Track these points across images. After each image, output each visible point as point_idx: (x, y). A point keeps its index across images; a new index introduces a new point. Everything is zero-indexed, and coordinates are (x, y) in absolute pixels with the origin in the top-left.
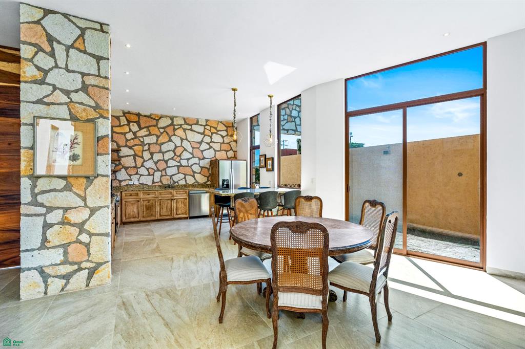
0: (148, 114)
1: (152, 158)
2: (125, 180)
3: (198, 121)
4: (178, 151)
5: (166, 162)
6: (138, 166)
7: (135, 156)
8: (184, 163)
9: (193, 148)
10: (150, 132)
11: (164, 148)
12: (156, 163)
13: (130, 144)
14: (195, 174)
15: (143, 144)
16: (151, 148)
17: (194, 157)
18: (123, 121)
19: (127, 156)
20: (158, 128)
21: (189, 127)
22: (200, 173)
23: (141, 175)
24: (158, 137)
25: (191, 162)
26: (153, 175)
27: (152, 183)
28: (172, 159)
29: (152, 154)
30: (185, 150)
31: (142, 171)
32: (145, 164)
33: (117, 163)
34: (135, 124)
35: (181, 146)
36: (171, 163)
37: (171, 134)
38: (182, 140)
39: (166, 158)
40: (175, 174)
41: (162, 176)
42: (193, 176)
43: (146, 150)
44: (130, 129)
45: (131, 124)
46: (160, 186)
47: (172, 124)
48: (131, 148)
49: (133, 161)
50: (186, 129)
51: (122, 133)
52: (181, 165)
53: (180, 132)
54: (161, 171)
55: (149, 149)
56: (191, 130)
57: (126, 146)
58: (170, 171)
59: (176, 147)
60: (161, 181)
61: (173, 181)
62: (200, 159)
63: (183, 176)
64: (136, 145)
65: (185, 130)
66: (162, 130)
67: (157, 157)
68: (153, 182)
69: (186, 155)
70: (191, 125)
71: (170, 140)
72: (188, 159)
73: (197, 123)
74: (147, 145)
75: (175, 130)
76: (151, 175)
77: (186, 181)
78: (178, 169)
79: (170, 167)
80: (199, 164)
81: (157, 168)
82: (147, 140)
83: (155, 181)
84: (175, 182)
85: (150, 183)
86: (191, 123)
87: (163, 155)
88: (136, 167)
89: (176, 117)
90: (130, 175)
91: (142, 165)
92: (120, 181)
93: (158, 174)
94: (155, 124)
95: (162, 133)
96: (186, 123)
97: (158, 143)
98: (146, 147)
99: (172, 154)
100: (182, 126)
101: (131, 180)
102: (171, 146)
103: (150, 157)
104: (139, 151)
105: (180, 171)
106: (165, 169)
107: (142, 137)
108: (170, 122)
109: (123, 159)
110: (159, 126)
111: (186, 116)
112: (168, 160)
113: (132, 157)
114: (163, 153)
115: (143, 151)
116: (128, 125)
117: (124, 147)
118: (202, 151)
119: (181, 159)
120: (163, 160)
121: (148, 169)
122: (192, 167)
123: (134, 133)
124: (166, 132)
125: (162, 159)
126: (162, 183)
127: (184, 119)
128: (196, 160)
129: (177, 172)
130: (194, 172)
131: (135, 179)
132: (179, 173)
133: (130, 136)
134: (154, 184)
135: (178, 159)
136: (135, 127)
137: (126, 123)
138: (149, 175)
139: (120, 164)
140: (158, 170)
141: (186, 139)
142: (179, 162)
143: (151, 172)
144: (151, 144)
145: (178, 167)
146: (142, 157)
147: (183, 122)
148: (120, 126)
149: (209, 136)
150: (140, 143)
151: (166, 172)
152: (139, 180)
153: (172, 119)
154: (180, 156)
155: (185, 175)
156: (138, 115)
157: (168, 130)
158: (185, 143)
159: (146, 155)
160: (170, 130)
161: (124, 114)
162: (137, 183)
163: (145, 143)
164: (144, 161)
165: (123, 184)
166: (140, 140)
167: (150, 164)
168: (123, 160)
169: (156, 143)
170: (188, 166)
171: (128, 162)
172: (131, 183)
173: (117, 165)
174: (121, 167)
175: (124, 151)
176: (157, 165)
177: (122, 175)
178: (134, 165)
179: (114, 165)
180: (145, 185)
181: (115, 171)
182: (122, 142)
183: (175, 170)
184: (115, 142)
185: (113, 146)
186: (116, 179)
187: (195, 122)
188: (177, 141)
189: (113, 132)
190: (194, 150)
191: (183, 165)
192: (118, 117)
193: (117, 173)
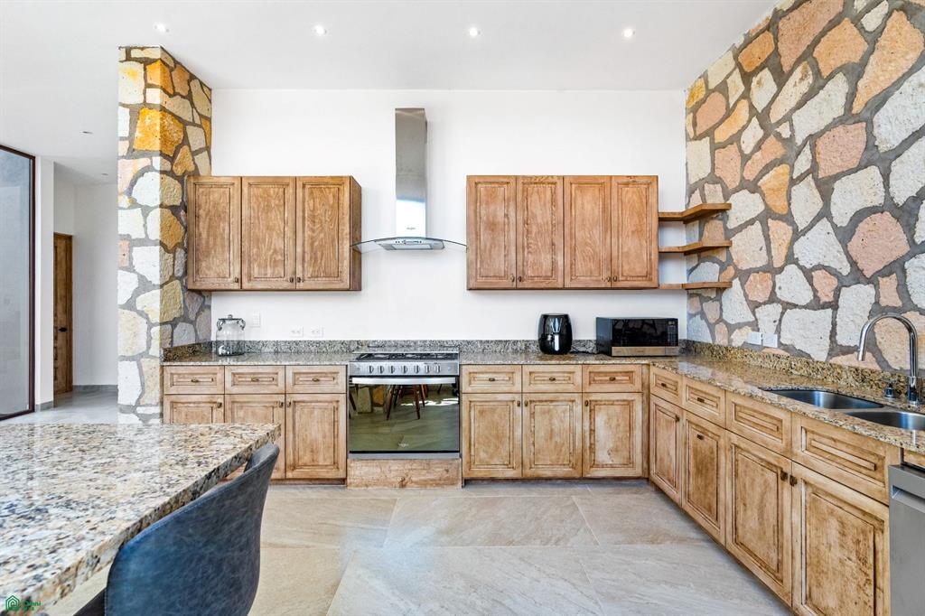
1: (825, 213)
2: (740, 326)
5: (904, 213)
6: (777, 263)
10: (818, 74)
11: (895, 122)
12: (845, 235)
15: (790, 151)
16: (822, 158)
18: (735, 86)
19: (747, 224)
20: (857, 20)
23: (788, 306)
26: (834, 306)
27: (831, 354)
29: (825, 189)
31: (792, 285)
33: (722, 257)
34: (766, 73)
39: (905, 191)
41: (878, 311)
43: (802, 178)
44: (751, 108)
45: (754, 82)
48: (754, 187)
49: (763, 243)
51: (731, 140)
54: (872, 281)
55: (813, 169)
57: (743, 184)
60: (871, 345)
64: (767, 168)
66: (877, 16)
68: (836, 349)
74: (807, 149)
76: (824, 306)
81: (853, 263)
82: (806, 123)
83: (842, 340)
85: (819, 353)
87: (886, 177)
88: (771, 270)
90: (754, 306)
91: (790, 257)
92: (731, 328)
93: (857, 300)
94: (838, 8)
95: (874, 39)
97: (857, 108)
98: (803, 164)
101: (755, 326)
103: (816, 203)
104: (779, 190)
106: (896, 268)
107: (788, 118)
109: (735, 240)
112: (919, 195)
113: (759, 225)
114: (886, 161)
115: (793, 183)
116: (747, 92)
117: (737, 190)
120: (889, 206)
121: (808, 274)
123: (763, 117)
124: (902, 8)
125: (878, 200)
126: (881, 361)
131: (767, 318)
133: (754, 133)
134: (840, 360)
136: (764, 90)
137: (742, 89)
138: (817, 305)
139: (730, 259)
140: (857, 276)
143: (826, 287)
144: (823, 132)
146: (788, 218)
148: (728, 113)
150: (781, 151)
151: (903, 289)
152: (778, 331)
156: (773, 22)
159: (805, 201)
161: (737, 55)
162: (771, 341)
163: (799, 140)
164: (797, 234)
165: (738, 339)
166: (778, 136)
167: (819, 247)
168: (737, 245)
169: (848, 117)
171: (747, 248)
172: (755, 338)
173: (723, 268)
174: (731, 271)
175: (744, 206)
176: (854, 245)
177: (734, 305)
178: (761, 261)
179: (717, 267)
180: (801, 354)
181: (719, 292)
182: (732, 173)
184: (719, 181)
185: (715, 198)
186: (720, 318)
189: (714, 149)
192: (723, 86)
193: (725, 297)
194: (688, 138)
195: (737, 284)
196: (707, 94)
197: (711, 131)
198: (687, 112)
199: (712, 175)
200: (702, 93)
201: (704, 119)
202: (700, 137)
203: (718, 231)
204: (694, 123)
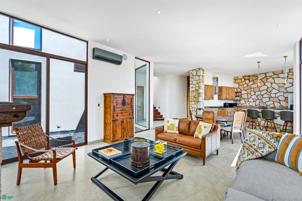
0: (253, 75)
1: (255, 94)
2: (243, 104)
3: (283, 71)
4: (269, 90)
5: (262, 95)
7: (247, 94)
8: (273, 95)
9: (279, 87)
10: (254, 83)
11: (261, 89)
12: (257, 96)
13: (245, 89)
14: (281, 102)
15: (251, 88)
17: (280, 92)
18: (243, 80)
19: (244, 94)
21: (277, 76)
22: (284, 101)
23: (250, 102)
25: (277, 95)
26: (256, 102)
28: (266, 94)
29: (255, 92)
30: (274, 88)
31: (251, 100)
32: (252, 97)
33: (241, 97)
34: (248, 80)
35: (271, 87)
36: (265, 96)
37: (265, 82)
38: (272, 84)
39: (262, 94)
40: (267, 102)
41: (260, 102)
42: (280, 103)
43: (252, 91)
44: (245, 83)
45: (246, 80)
46: (259, 107)
47: (266, 77)
48: (246, 90)
49: (247, 96)
50: (275, 77)
51: (242, 85)
52: (271, 97)
53: (271, 80)
54: (260, 100)
55: (254, 90)
56: (278, 77)
57: (244, 90)
58: (264, 100)
59: (268, 88)
60: (259, 105)
61: (266, 105)
62: (284, 93)
63: (273, 102)
64: (248, 89)
65: (273, 78)
67: (257, 93)
68: (256, 105)
69: (274, 91)
70: (278, 75)
71: (265, 85)
72: (276, 94)
73: (282, 72)
74: (253, 89)
75: (267, 79)
77: (274, 105)
78: (269, 99)
79: (264, 98)
80: (284, 96)
82: (253, 86)
84: (268, 106)
85: (254, 106)
86: (278, 74)
88: (248, 98)
89: (268, 72)
90: (246, 102)
91: (251, 98)
92: (242, 104)
93: (258, 102)
94: (256, 78)
96: (274, 74)
99: (265, 91)
100: (272, 76)
101: (246, 104)
102: (265, 87)
103: (254, 93)
104: (249, 91)
105: (270, 100)
106: (262, 99)
107: (251, 85)
108: (264, 76)
109: (243, 95)
111: (274, 70)
112: (264, 94)
113: (246, 94)
114: (261, 91)
115: (251, 91)
116: (245, 81)
118: (286, 88)
119: (271, 93)
121: (253, 99)
122: (279, 98)
123: (247, 84)
124: (263, 81)
125: (260, 94)
126: (260, 106)
127: (273, 72)
128: (282, 94)
129: (269, 100)
130: (280, 100)
131: (247, 103)
132: (269, 101)
133: (245, 85)
135: (269, 94)
136: (247, 82)
137: (244, 80)
138: (254, 102)
139: (242, 97)
140: (258, 99)
141: (275, 83)
142: (270, 95)
143: (255, 100)
144: (255, 88)
145: (269, 98)
146: (251, 94)
147: (272, 74)
148: (242, 82)
150: (250, 88)
151: (262, 101)
152: (249, 104)
153: (266, 74)
154: (270, 92)
155: (274, 102)
156: (249, 76)
157: (263, 80)
158: (274, 85)
159: (253, 93)
161: (243, 77)
162: (248, 105)
164: (252, 96)
165: (243, 105)
167: (254, 97)
169: (257, 87)
170: (276, 97)
171: (245, 96)
173: (240, 98)
174: (242, 98)
175: (243, 92)
176: (258, 97)
177: (242, 102)
179: (239, 98)
181: (240, 100)
182: (242, 88)
183: (267, 99)
184: (240, 89)
185: (239, 90)
186: (240, 103)
187: (281, 72)
188: (269, 84)
189: (239, 85)
190: (280, 88)
191: (272, 96)
192: (241, 79)
193: (241, 101)
194: (234, 82)
195: (243, 100)
196: (238, 79)
197: (238, 83)
198: (234, 80)
199: (239, 88)
200: (237, 78)
201: (237, 81)
202: (236, 83)
203: (239, 94)
204: (235, 81)
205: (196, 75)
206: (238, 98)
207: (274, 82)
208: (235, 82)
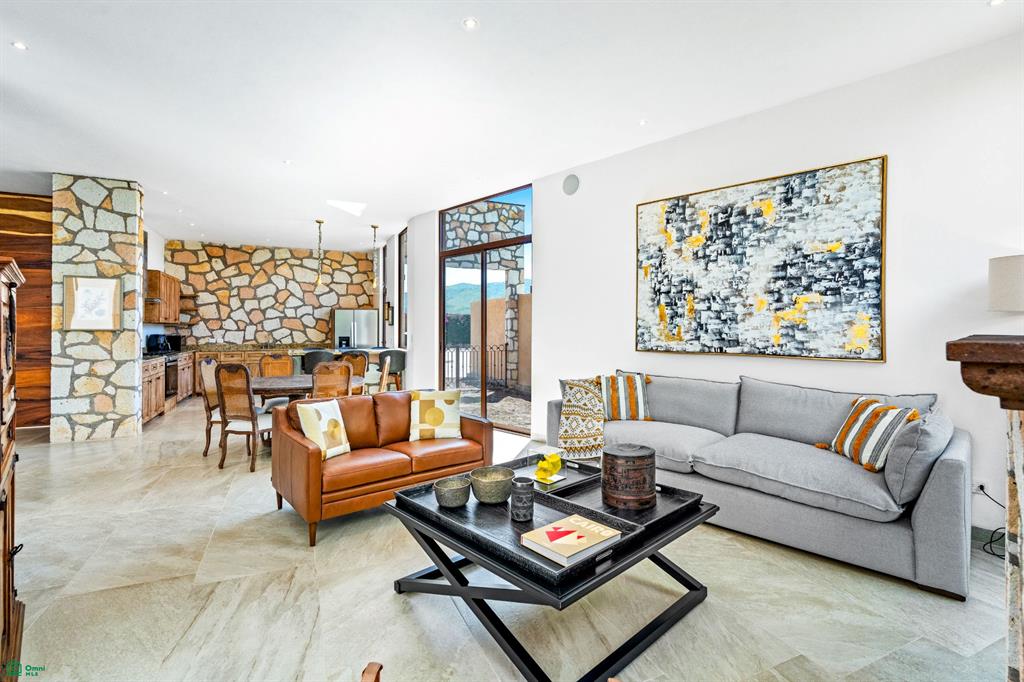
0: (238, 246)
1: (242, 307)
2: (204, 337)
3: (311, 253)
4: (282, 297)
5: (264, 312)
6: (223, 318)
7: (218, 304)
8: (290, 313)
9: (304, 292)
10: (240, 271)
11: (260, 292)
12: (248, 314)
13: (212, 287)
14: (307, 330)
15: (229, 287)
16: (241, 293)
17: (305, 305)
18: (203, 256)
19: (208, 304)
20: (252, 265)
21: (299, 262)
22: (314, 328)
23: (227, 330)
24: (252, 277)
25: (300, 312)
26: (244, 330)
27: (243, 342)
28: (272, 307)
29: (243, 301)
30: (292, 294)
31: (229, 324)
32: (232, 315)
33: (194, 313)
34: (219, 260)
35: (286, 289)
36: (271, 313)
37: (270, 273)
38: (287, 280)
39: (263, 307)
40: (277, 329)
41: (257, 331)
42: (305, 332)
43: (234, 296)
44: (212, 267)
45: (214, 260)
46: (253, 346)
47: (272, 258)
48: (212, 293)
49: (216, 311)
50: (294, 265)
51: (200, 273)
52: (286, 317)
53: (284, 270)
54: (256, 325)
55: (238, 295)
56: (301, 266)
57: (206, 290)
58: (269, 325)
59: (278, 291)
60: (255, 339)
61: (274, 338)
62: (314, 308)
63: (289, 332)
64: (219, 289)
65: (291, 266)
66: (257, 268)
67: (249, 305)
68: (245, 340)
69: (293, 302)
70: (301, 260)
71: (270, 281)
72: (296, 308)
73: (310, 256)
74: (236, 289)
75: (276, 266)
76: (242, 330)
77: (292, 338)
78: (281, 323)
79: (269, 319)
80: (313, 315)
81: (250, 320)
82: (236, 282)
83: (246, 338)
84: (277, 341)
85: (239, 342)
86: (301, 256)
87: (259, 302)
88: (220, 319)
89: (279, 248)
90: (211, 331)
91: (229, 317)
92: (197, 339)
93: (251, 330)
94: (247, 259)
95: (257, 272)
96: (293, 256)
97: (252, 285)
98: (235, 292)
99: (271, 301)
100: (288, 261)
101: (212, 337)
102: (271, 289)
103: (239, 304)
104: (225, 297)
105: (284, 325)
106: (261, 322)
107: (229, 278)
108: (269, 255)
109: (202, 308)
110: (253, 262)
111: (292, 247)
112: (267, 309)
113: (214, 306)
114: (259, 300)
115: (230, 296)
116: (210, 261)
117: (202, 291)
118: (318, 296)
119: (286, 307)
120: (259, 309)
121: (236, 322)
122: (303, 319)
123: (218, 273)
124: (264, 270)
125: (257, 307)
126: (257, 342)
127: (291, 251)
128: (309, 309)
129: (279, 327)
130: (306, 326)
131: (218, 334)
132: (282, 328)
133: (211, 276)
134: (245, 343)
135: (281, 308)
136: (218, 265)
137: (207, 259)
138: (239, 330)
139: (198, 315)
140: (251, 323)
141: (294, 279)
142: (283, 312)
143: (242, 326)
144: (242, 287)
145: (281, 319)
146: (229, 306)
147: (289, 256)
148: (198, 263)
149: (329, 274)
150: (226, 286)
151: (262, 327)
152: (223, 337)
153: (272, 251)
154: (284, 303)
155: (292, 330)
156: (224, 247)
157: (266, 267)
158: (292, 286)
159: (235, 303)
160: (269, 267)
161: (204, 246)
162: (221, 341)
163: (233, 285)
164: (232, 311)
165: (202, 342)
166: (225, 282)
167: (239, 315)
168: (202, 310)
169: (249, 286)
170: (296, 318)
171: (208, 312)
172: (212, 341)
173: (192, 317)
174: (199, 319)
175: (204, 297)
176: (250, 316)
177: (200, 330)
178: (217, 316)
179: (190, 317)
180: (233, 343)
181: (190, 326)
182: (200, 285)
183: (275, 324)
184: (191, 285)
185: (188, 291)
186: (191, 335)
187: (307, 254)
188: (280, 282)
189: (188, 272)
190: (306, 295)
191: (288, 316)
192: (195, 252)
193: (194, 328)
194: (166, 260)
195: (202, 323)
196: (183, 249)
197: (186, 265)
198: (166, 249)
199: (186, 282)
200: (179, 247)
201: (179, 257)
202: (177, 264)
203: (190, 304)
204: (172, 256)
205: (100, 207)
206: (185, 318)
207: (291, 277)
208: (170, 259)
